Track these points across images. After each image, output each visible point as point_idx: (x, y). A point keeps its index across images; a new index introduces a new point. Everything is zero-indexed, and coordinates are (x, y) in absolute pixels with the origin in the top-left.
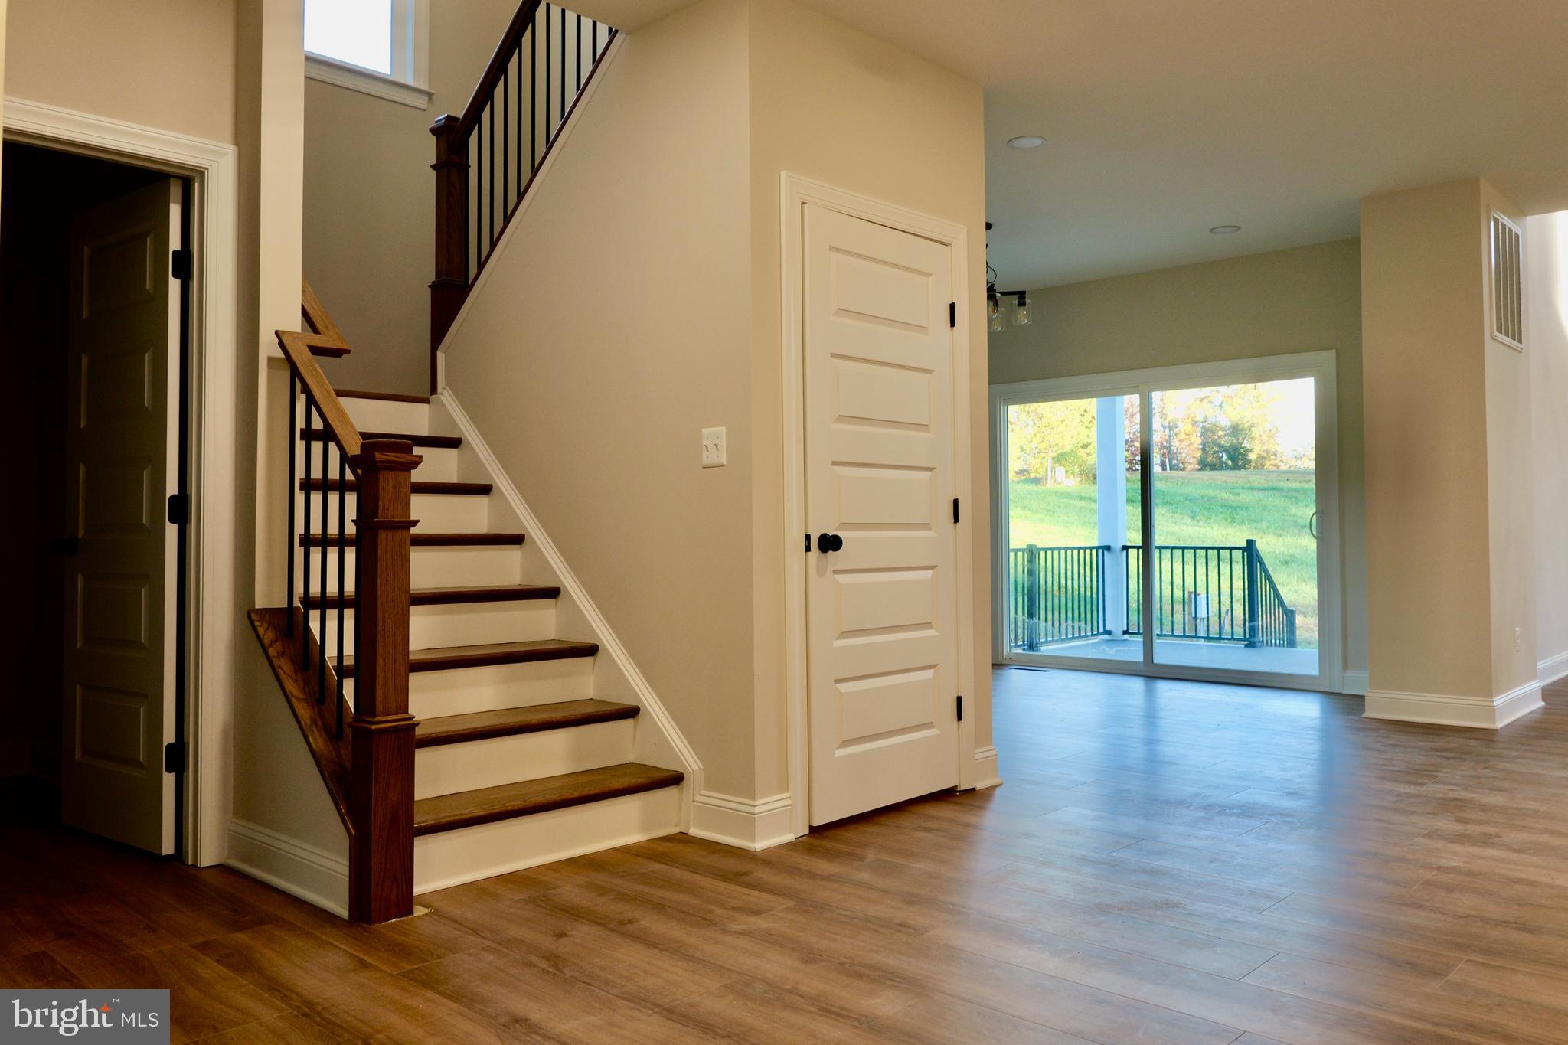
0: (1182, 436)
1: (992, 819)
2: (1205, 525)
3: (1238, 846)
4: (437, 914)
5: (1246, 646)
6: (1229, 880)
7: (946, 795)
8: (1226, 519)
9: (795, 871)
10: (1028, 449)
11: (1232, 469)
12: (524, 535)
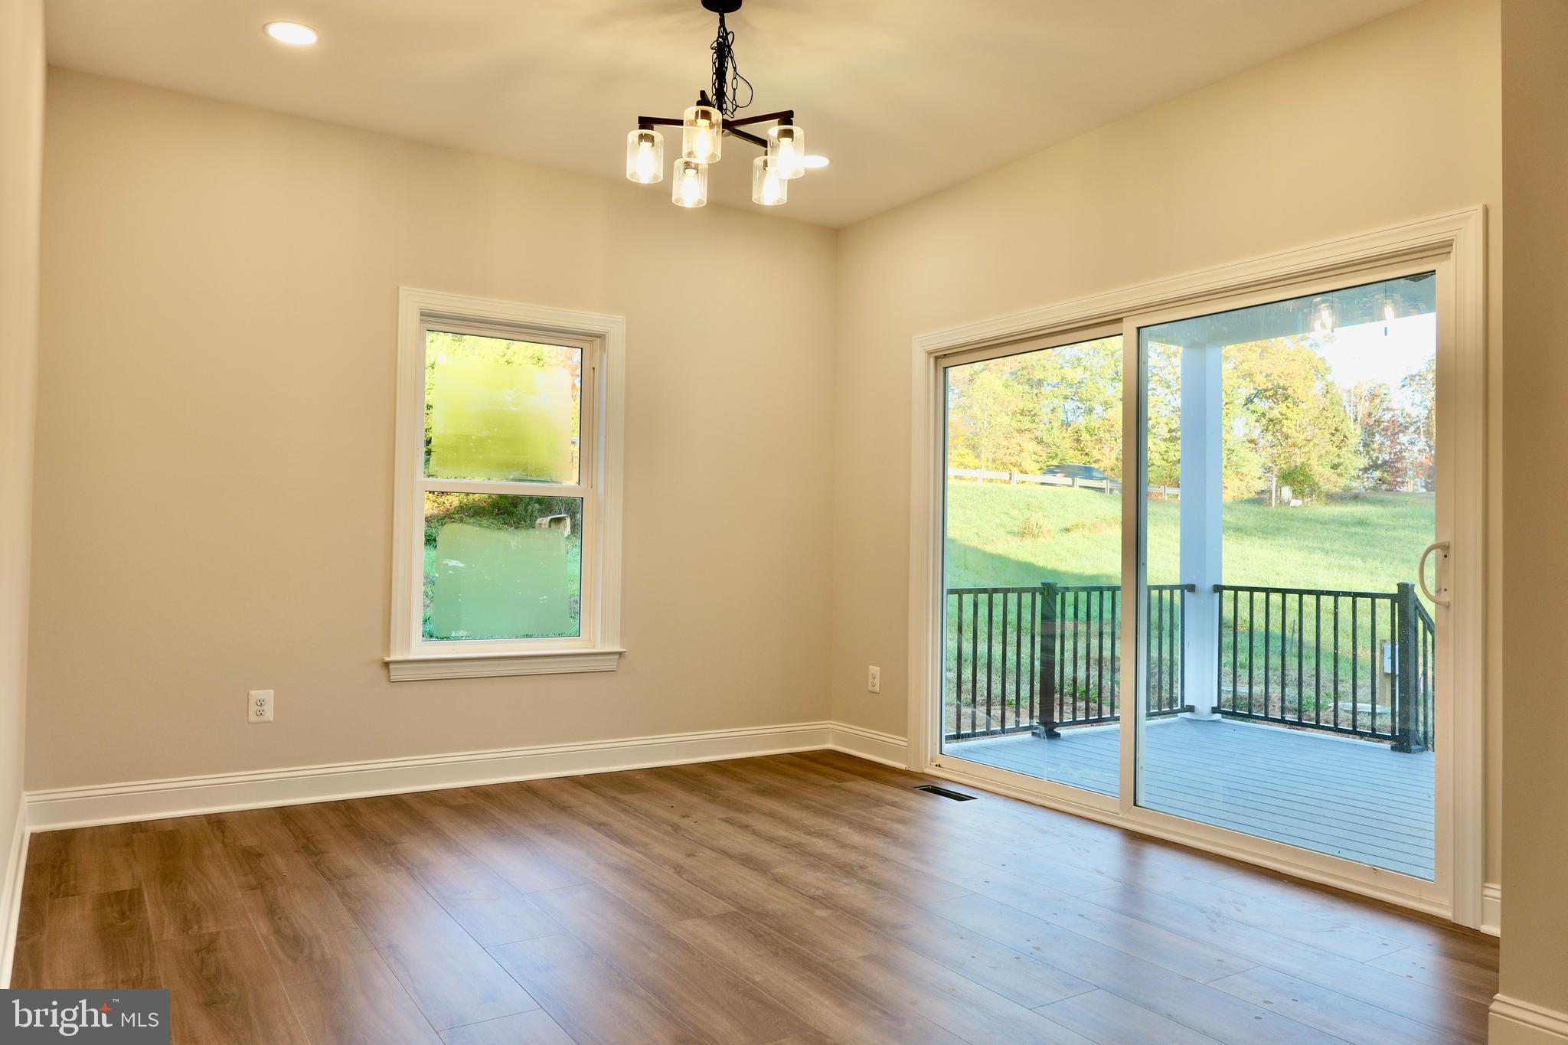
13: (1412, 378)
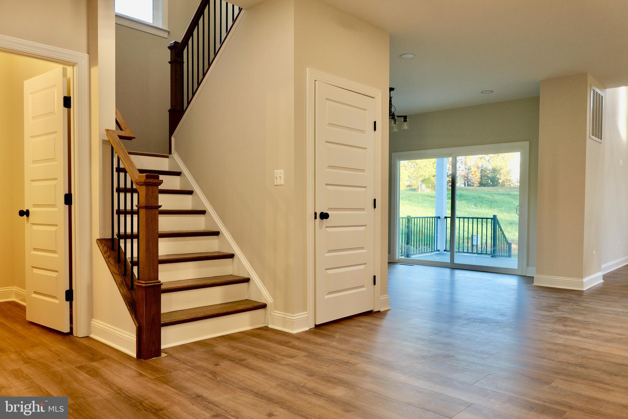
0: (473, 173)
1: (385, 323)
2: (480, 208)
3: (478, 334)
4: (170, 355)
5: (491, 256)
6: (473, 347)
7: (369, 313)
8: (488, 206)
9: (308, 341)
10: (412, 177)
11: (492, 186)
12: (206, 211)
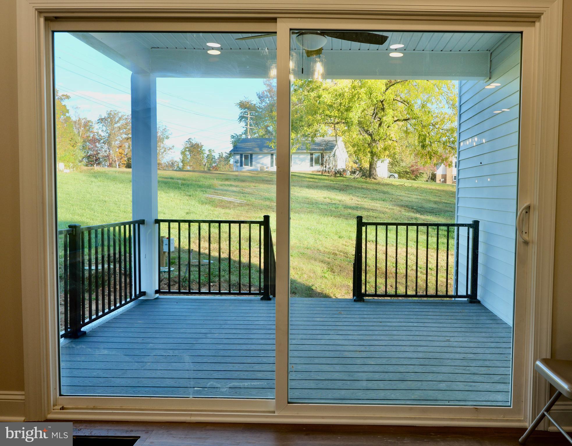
13: (102, 119)
